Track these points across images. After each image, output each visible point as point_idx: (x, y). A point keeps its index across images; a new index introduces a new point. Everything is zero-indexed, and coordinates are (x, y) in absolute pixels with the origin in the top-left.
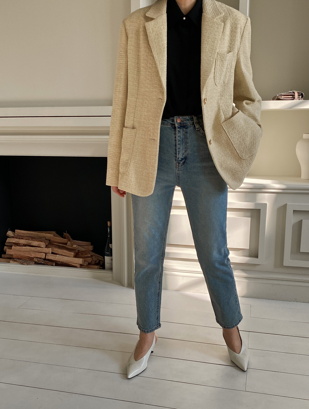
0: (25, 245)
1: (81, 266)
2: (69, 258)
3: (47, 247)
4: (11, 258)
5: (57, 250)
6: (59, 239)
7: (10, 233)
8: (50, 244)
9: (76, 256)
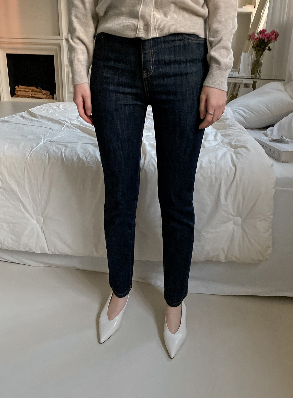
0: (23, 91)
1: (45, 98)
2: (40, 95)
3: (32, 92)
4: (18, 96)
5: (35, 93)
6: (36, 89)
7: (16, 87)
8: (33, 91)
9: (44, 94)
